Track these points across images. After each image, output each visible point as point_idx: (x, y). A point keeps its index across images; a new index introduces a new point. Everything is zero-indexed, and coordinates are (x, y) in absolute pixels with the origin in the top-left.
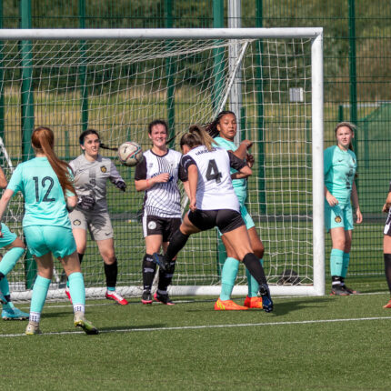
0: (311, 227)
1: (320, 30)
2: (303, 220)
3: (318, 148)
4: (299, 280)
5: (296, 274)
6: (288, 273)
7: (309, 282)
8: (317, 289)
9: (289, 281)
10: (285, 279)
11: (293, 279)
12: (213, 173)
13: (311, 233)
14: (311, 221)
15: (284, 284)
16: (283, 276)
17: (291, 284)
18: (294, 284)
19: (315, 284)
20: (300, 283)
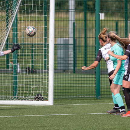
0: (48, 75)
2: (45, 72)
3: (52, 40)
4: (43, 98)
5: (42, 96)
6: (38, 95)
7: (47, 99)
8: (50, 102)
9: (39, 99)
10: (37, 97)
11: (40, 98)
13: (48, 78)
14: (48, 73)
15: (36, 100)
16: (36, 96)
17: (39, 100)
18: (40, 100)
19: (49, 100)
20: (43, 100)
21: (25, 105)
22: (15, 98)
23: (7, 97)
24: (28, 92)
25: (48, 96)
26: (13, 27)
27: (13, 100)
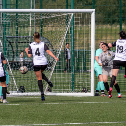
1: (94, 10)
2: (88, 72)
3: (93, 48)
4: (87, 91)
5: (86, 89)
6: (84, 89)
7: (90, 92)
8: (92, 94)
9: (84, 91)
10: (83, 90)
12: (37, 52)
19: (91, 92)
21: (72, 96)
22: (72, 91)
23: (62, 90)
24: (77, 86)
25: (90, 89)
26: (67, 38)
27: (71, 92)
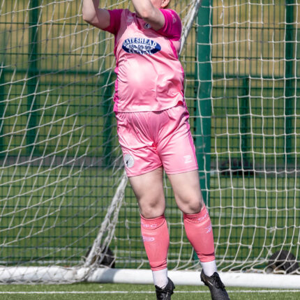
9: (282, 268)
10: (277, 264)
11: (288, 265)
15: (275, 271)
16: (276, 260)
17: (285, 272)
18: (288, 272)
20: (297, 271)
